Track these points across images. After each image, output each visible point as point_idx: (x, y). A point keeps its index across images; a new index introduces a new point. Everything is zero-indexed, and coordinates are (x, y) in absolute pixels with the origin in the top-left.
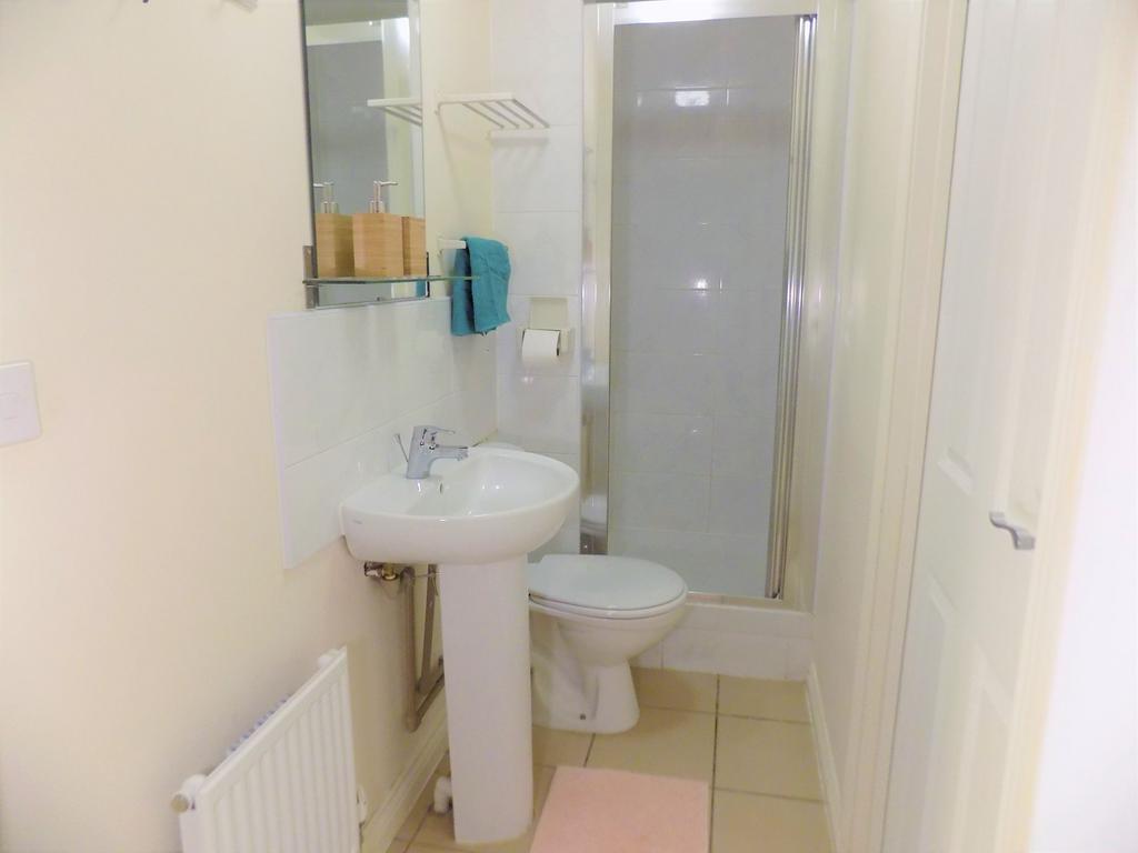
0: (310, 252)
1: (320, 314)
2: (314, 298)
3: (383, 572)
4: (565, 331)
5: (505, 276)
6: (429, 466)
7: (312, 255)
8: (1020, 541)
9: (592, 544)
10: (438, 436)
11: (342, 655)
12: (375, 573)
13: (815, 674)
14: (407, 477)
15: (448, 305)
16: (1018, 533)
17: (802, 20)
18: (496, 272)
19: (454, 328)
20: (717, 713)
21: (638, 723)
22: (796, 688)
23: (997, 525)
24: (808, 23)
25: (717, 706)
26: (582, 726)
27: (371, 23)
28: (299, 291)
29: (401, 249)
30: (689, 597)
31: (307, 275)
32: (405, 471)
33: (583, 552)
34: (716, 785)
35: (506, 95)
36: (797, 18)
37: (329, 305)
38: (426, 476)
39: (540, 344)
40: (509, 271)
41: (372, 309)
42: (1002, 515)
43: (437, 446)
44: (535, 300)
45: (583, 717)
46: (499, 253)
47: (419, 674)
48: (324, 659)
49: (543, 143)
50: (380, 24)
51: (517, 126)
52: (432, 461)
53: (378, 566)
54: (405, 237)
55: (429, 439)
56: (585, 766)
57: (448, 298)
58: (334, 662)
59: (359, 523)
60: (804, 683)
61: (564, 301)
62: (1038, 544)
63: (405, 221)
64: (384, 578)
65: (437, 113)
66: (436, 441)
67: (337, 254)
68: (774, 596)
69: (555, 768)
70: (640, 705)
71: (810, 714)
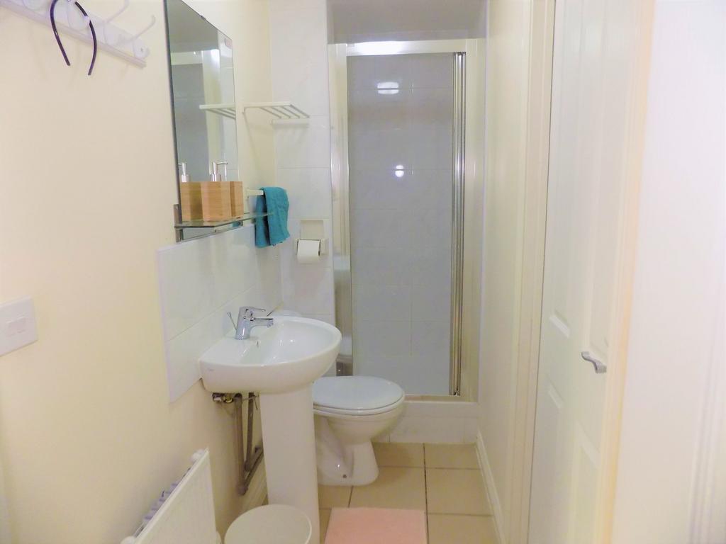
0: (177, 208)
1: (183, 244)
2: (180, 236)
3: (224, 398)
4: (323, 240)
5: (286, 208)
6: (249, 331)
7: (179, 209)
8: (598, 368)
9: (344, 368)
10: (254, 312)
11: (207, 453)
12: (219, 399)
13: (481, 438)
14: (236, 339)
15: (253, 229)
16: (597, 364)
17: (457, 55)
18: (280, 207)
19: (256, 244)
20: (425, 467)
21: (378, 477)
22: (470, 448)
23: (585, 359)
24: (460, 57)
25: (425, 463)
26: (344, 481)
27: (195, 53)
28: (172, 232)
29: (230, 202)
30: (407, 398)
31: (176, 222)
32: (234, 334)
33: (339, 374)
34: (429, 512)
35: (287, 103)
36: (455, 54)
37: (188, 239)
38: (248, 337)
39: (308, 249)
40: (288, 205)
41: (212, 237)
42: (587, 353)
43: (255, 319)
44: (303, 222)
45: (345, 476)
46: (282, 194)
47: (245, 459)
48: (196, 456)
49: (305, 127)
50: (200, 53)
51: (290, 117)
52: (252, 328)
53: (222, 395)
54: (232, 194)
55: (248, 316)
56: (349, 506)
57: (253, 225)
58: (202, 457)
59: (211, 370)
60: (475, 444)
61: (321, 222)
62: (608, 370)
63: (232, 184)
64: (225, 401)
65: (244, 113)
66: (253, 316)
67: (191, 206)
68: (455, 394)
69: (330, 509)
70: (379, 466)
71: (479, 462)
